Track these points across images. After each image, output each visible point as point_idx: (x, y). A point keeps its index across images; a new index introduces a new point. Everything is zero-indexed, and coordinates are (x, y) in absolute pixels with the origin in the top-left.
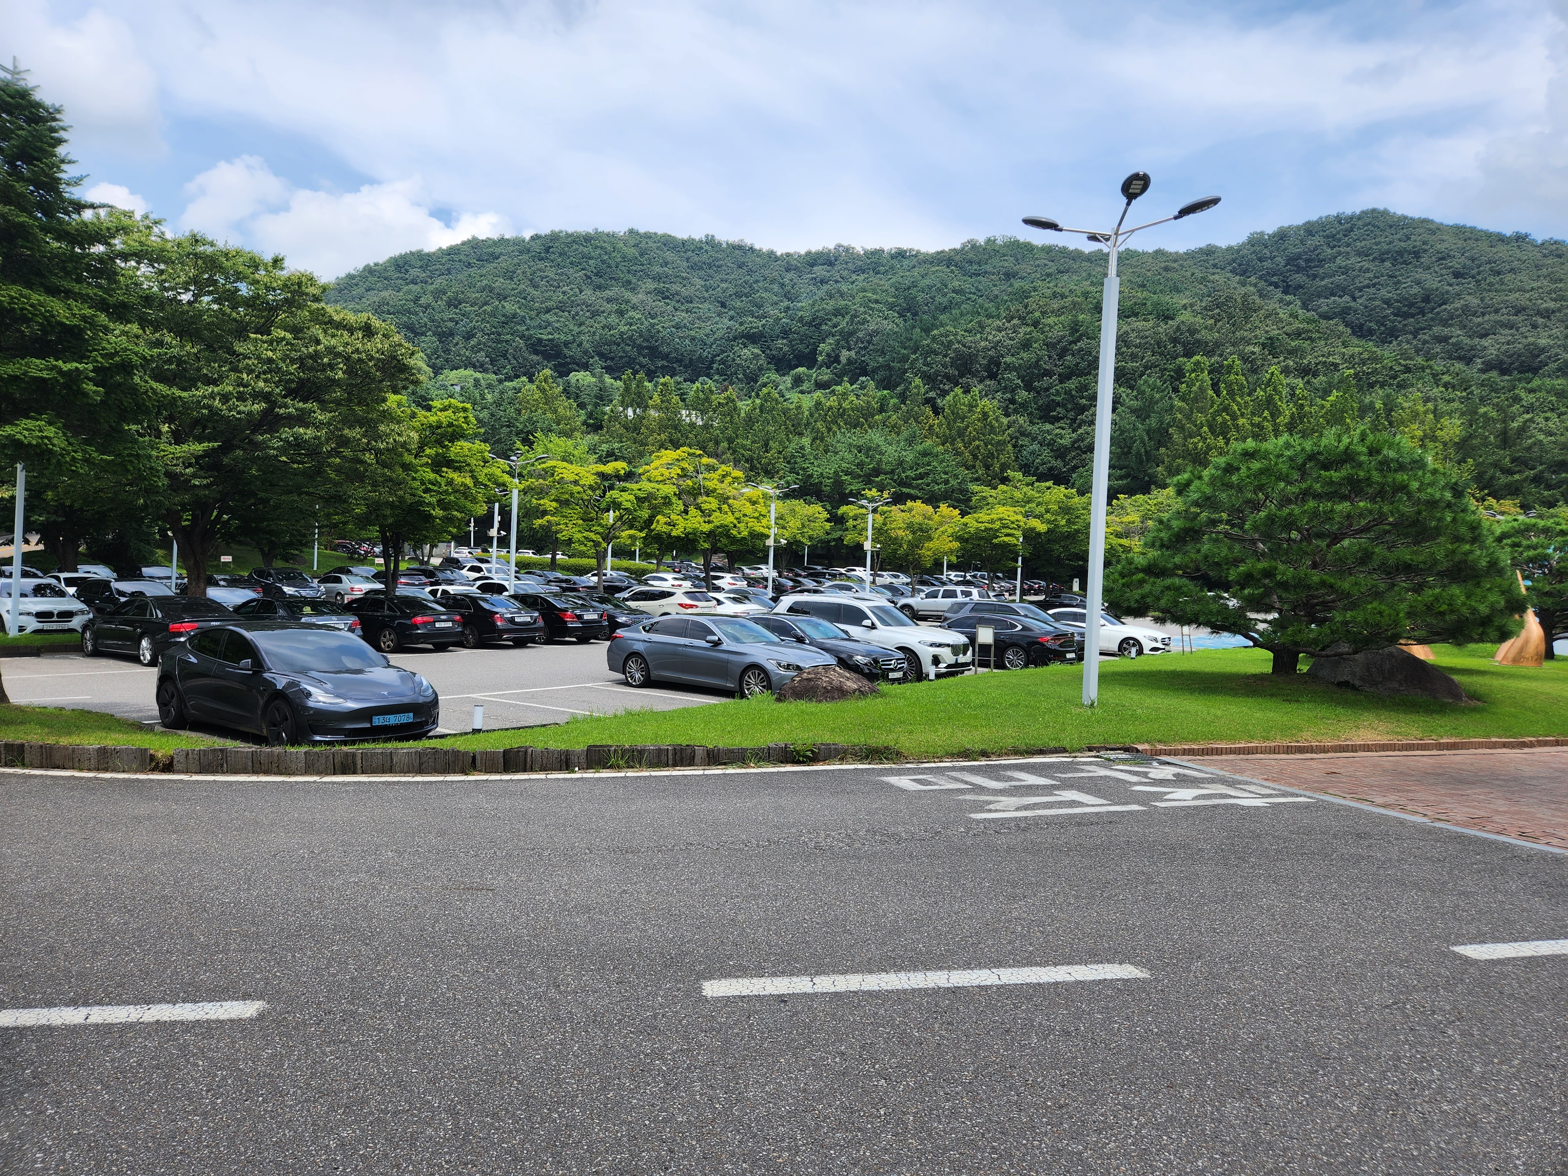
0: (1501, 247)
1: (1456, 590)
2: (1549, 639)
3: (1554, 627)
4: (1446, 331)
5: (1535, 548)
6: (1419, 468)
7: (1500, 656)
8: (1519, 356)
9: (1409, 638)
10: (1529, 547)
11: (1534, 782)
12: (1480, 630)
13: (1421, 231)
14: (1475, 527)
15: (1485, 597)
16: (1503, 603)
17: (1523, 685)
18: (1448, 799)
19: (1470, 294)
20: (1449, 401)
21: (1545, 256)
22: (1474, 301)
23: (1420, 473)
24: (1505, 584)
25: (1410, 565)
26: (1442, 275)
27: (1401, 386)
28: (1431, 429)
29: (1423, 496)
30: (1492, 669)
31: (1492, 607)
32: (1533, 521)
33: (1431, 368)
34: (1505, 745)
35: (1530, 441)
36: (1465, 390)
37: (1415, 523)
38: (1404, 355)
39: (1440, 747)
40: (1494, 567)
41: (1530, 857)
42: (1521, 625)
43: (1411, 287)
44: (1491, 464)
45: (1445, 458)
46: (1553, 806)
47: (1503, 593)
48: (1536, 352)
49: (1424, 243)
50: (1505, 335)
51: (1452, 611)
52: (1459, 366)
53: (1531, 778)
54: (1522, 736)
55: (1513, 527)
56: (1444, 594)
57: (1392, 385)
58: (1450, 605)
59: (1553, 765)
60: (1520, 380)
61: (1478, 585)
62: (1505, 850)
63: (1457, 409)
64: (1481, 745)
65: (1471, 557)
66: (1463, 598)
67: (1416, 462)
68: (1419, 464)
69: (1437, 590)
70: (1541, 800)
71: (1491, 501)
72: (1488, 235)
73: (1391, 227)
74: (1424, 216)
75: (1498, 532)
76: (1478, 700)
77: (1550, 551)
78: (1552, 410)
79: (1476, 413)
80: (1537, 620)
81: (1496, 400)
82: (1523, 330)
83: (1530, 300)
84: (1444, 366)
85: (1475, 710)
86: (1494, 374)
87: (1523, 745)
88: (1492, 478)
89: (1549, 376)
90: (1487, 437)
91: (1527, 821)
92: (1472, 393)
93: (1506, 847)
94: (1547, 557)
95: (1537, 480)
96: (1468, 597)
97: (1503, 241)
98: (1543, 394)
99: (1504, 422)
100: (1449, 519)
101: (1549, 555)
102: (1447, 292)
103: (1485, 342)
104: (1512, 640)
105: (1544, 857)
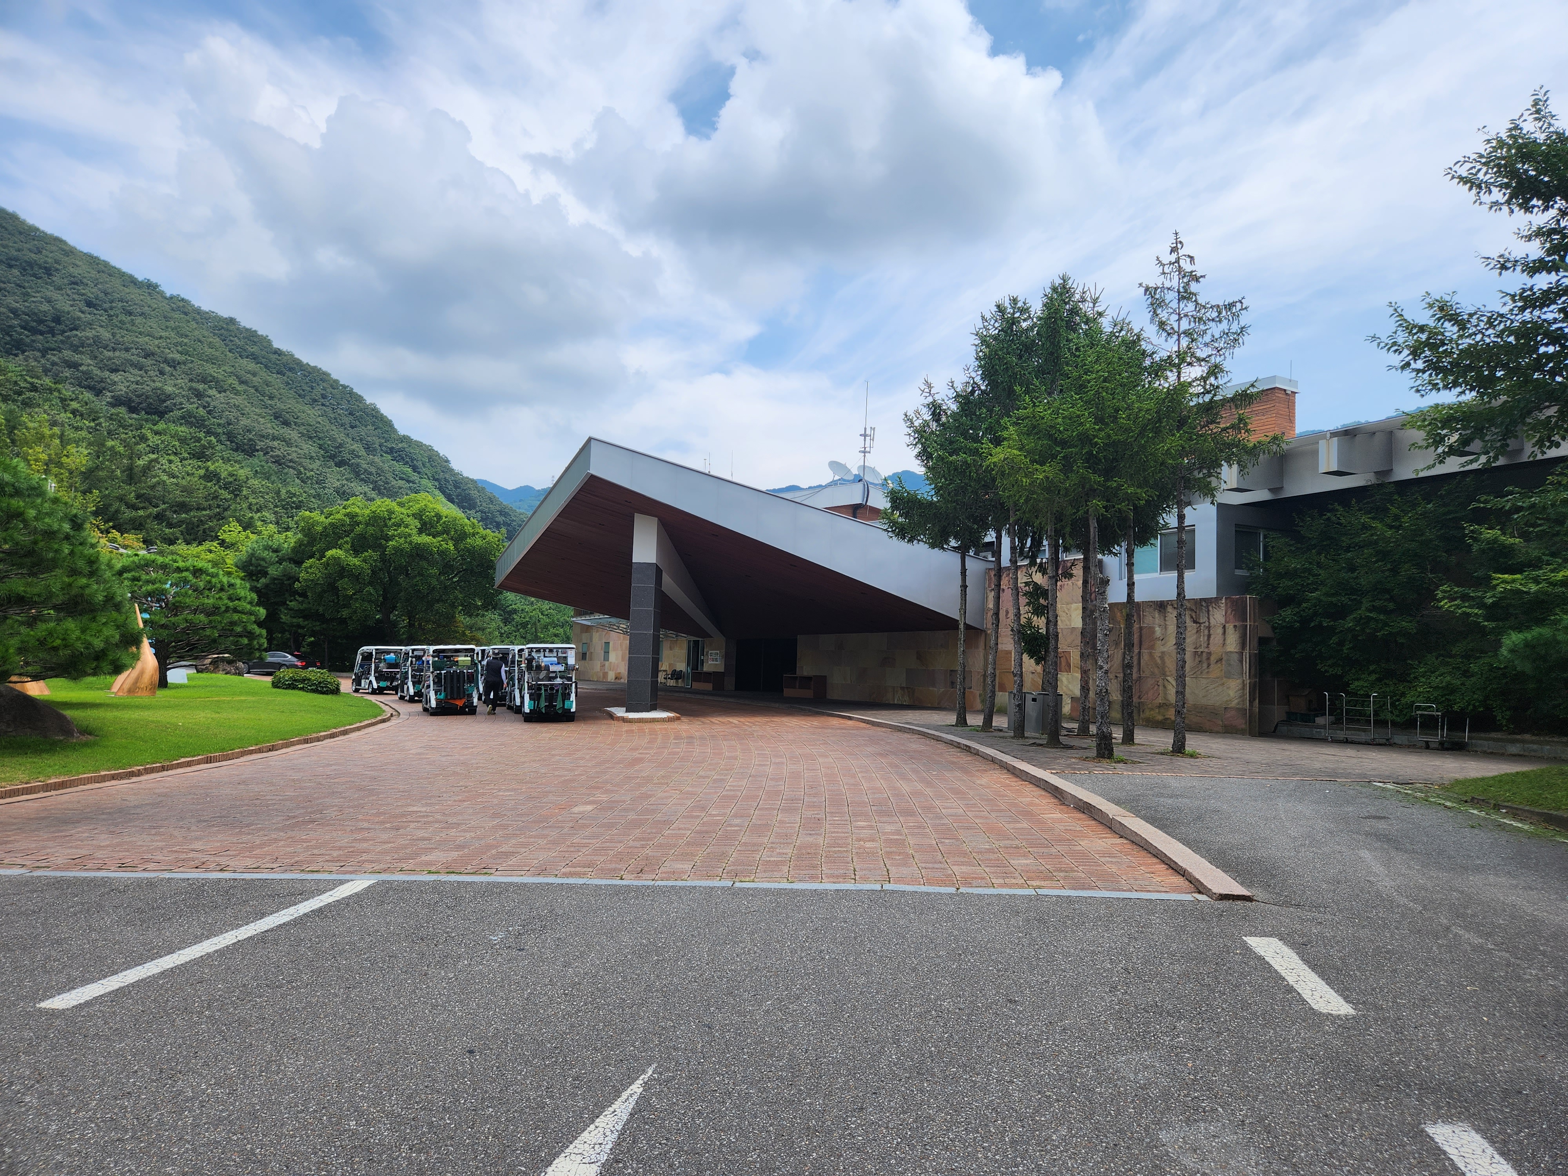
0: (132, 289)
1: (71, 625)
2: (163, 669)
3: (168, 658)
4: (77, 358)
5: (153, 582)
6: (38, 496)
7: (115, 689)
8: (147, 397)
9: (20, 675)
10: (148, 582)
11: (138, 811)
12: (94, 664)
13: (54, 248)
14: (92, 561)
15: (101, 631)
16: (118, 637)
17: (135, 715)
18: (50, 844)
19: (102, 326)
20: (77, 429)
21: (173, 310)
22: (106, 335)
23: (39, 501)
24: (121, 619)
25: (23, 597)
26: (74, 300)
27: (27, 404)
28: (56, 454)
29: (40, 526)
30: (108, 701)
31: (107, 641)
32: (153, 557)
33: (59, 391)
34: (114, 777)
35: (154, 480)
36: (94, 420)
37: (30, 553)
38: (31, 372)
39: (47, 788)
40: (112, 603)
41: (126, 888)
42: (136, 657)
43: (41, 303)
44: (117, 497)
45: (71, 486)
46: (153, 832)
47: (118, 627)
48: (163, 397)
49: (57, 262)
50: (134, 375)
51: (66, 646)
52: (88, 395)
53: (135, 807)
54: (130, 766)
55: (133, 562)
56: (58, 628)
57: (17, 401)
58: (64, 639)
59: (157, 791)
60: (147, 420)
61: (94, 619)
62: (104, 885)
63: (84, 438)
64: (90, 780)
65: (87, 591)
66: (78, 633)
67: (33, 488)
68: (37, 491)
69: (52, 625)
70: (143, 828)
71: (115, 534)
72: (122, 275)
73: (21, 233)
74: (57, 234)
75: (118, 566)
76: (90, 734)
77: (168, 586)
78: (176, 454)
79: (103, 445)
80: (153, 651)
81: (123, 436)
82: (151, 373)
83: (159, 348)
84: (73, 392)
85: (86, 745)
86: (122, 410)
87: (132, 774)
88: (117, 511)
89: (174, 422)
90: (113, 471)
91: (128, 851)
92: (100, 424)
93: (104, 881)
94: (163, 592)
95: (159, 517)
96: (83, 631)
97: (135, 284)
98: (166, 438)
99: (131, 458)
100: (66, 551)
101: (166, 590)
102: (79, 319)
103: (116, 377)
104: (128, 672)
105: (139, 884)
